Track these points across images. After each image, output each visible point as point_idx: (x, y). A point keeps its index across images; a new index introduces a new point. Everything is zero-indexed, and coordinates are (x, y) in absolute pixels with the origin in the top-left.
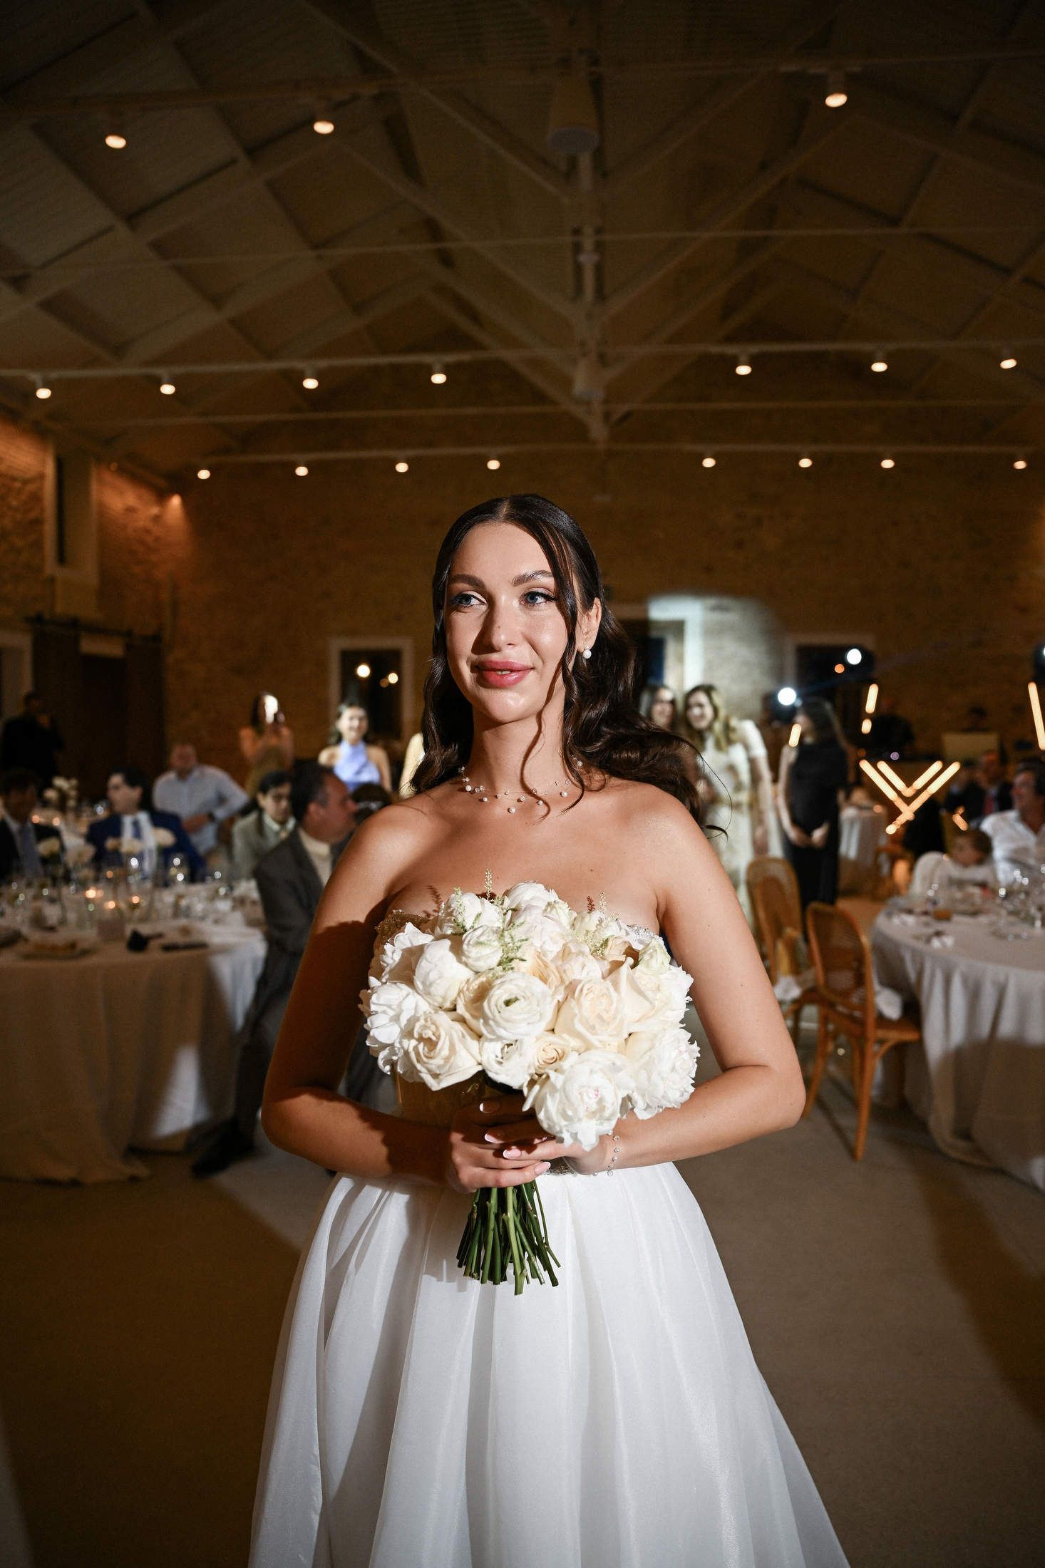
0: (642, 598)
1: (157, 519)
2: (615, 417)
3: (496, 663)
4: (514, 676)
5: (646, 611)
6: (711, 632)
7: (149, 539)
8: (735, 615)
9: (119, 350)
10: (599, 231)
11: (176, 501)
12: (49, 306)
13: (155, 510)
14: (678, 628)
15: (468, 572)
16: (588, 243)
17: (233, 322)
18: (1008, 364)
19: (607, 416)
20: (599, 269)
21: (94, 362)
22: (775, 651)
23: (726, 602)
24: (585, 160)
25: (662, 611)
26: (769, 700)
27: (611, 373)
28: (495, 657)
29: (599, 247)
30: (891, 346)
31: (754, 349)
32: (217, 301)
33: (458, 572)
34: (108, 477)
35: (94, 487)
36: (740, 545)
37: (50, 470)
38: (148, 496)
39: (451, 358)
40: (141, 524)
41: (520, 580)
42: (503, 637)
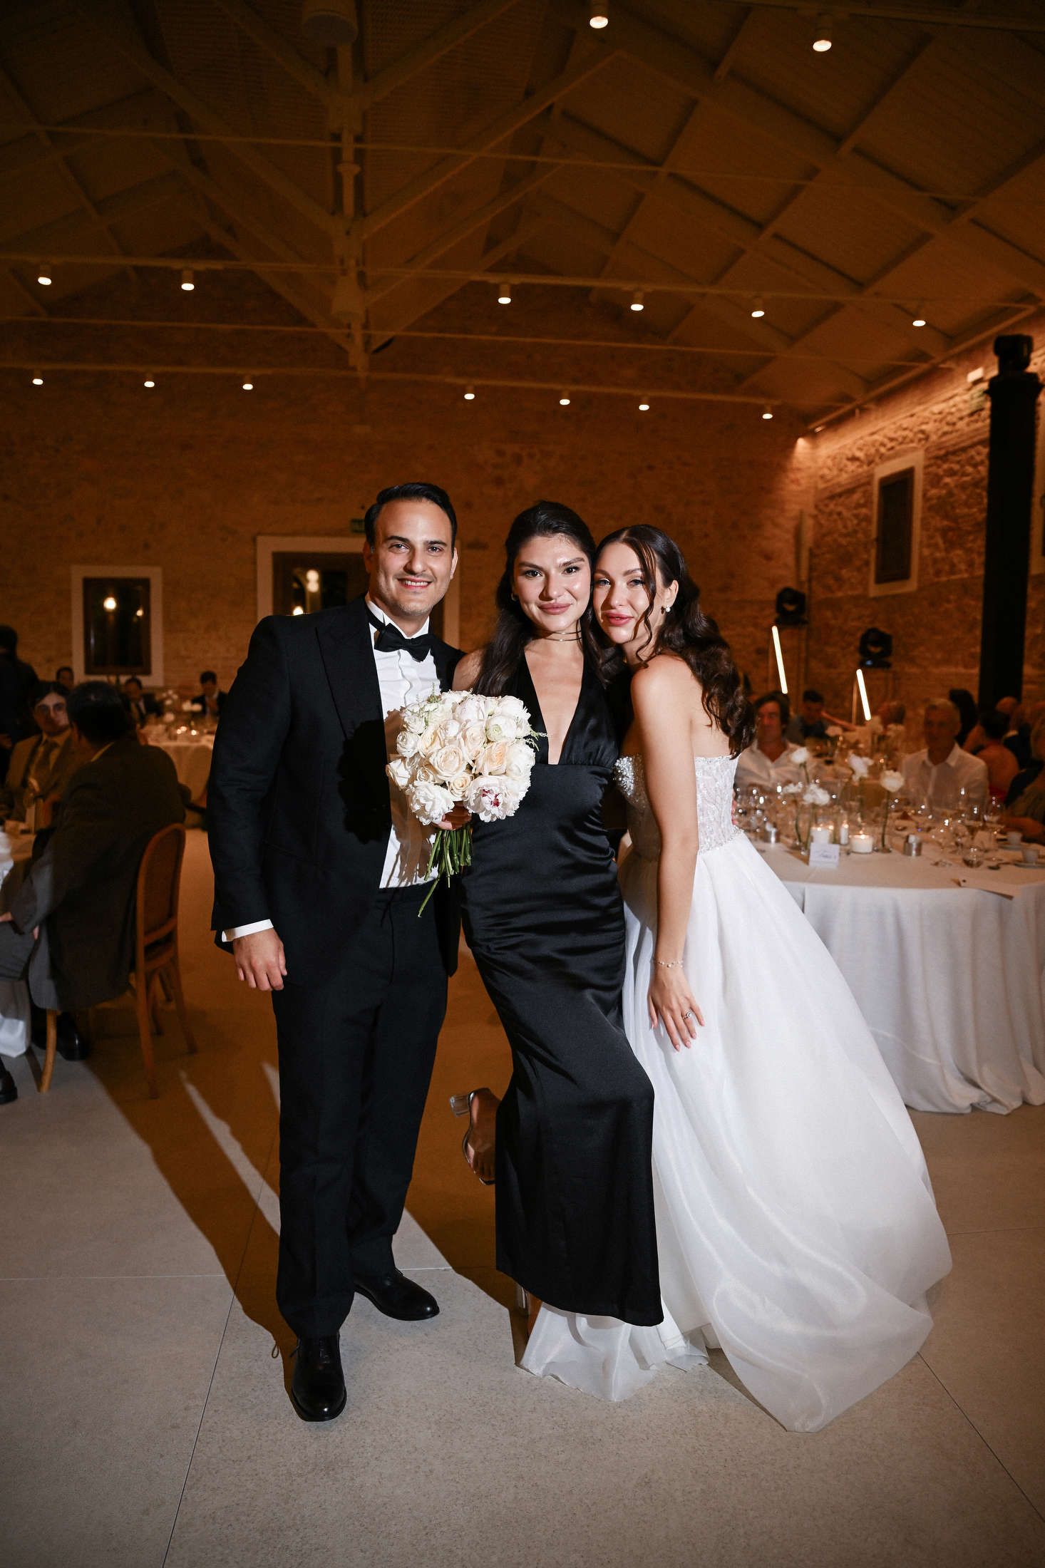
2: (375, 345)
3: (614, 614)
4: (624, 621)
6: (467, 569)
8: (493, 553)
10: (358, 139)
15: (603, 569)
16: (348, 154)
18: (758, 314)
19: (367, 341)
20: (359, 182)
23: (483, 538)
24: (345, 55)
27: (371, 298)
28: (613, 611)
29: (359, 156)
30: (649, 288)
31: (517, 280)
33: (598, 568)
36: (499, 482)
39: (201, 266)
41: (627, 573)
42: (617, 602)
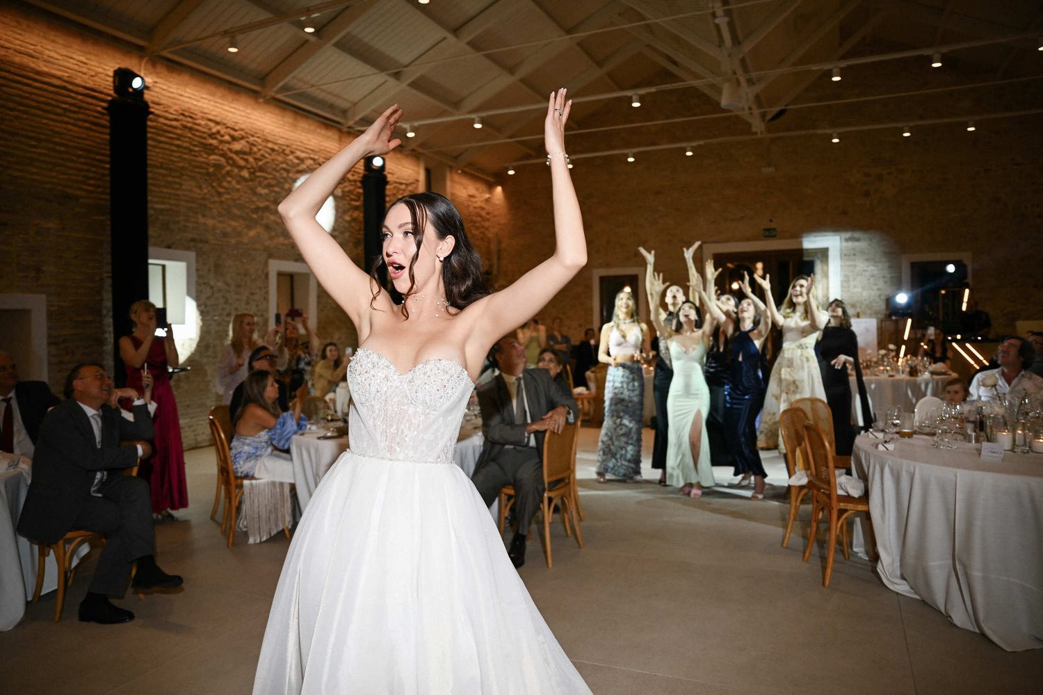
0: (798, 235)
1: (487, 200)
2: (768, 117)
5: (801, 243)
6: (845, 256)
7: (483, 213)
8: (864, 243)
9: (456, 105)
11: (499, 189)
12: (414, 85)
13: (487, 196)
14: (824, 253)
16: (719, 12)
17: (522, 81)
19: (763, 116)
21: (443, 113)
22: (895, 267)
23: (857, 235)
25: (811, 242)
26: (889, 301)
27: (758, 88)
29: (726, 13)
32: (511, 70)
34: (456, 177)
35: (449, 184)
36: (867, 194)
37: (422, 177)
38: (482, 187)
39: (641, 92)
40: (479, 204)
